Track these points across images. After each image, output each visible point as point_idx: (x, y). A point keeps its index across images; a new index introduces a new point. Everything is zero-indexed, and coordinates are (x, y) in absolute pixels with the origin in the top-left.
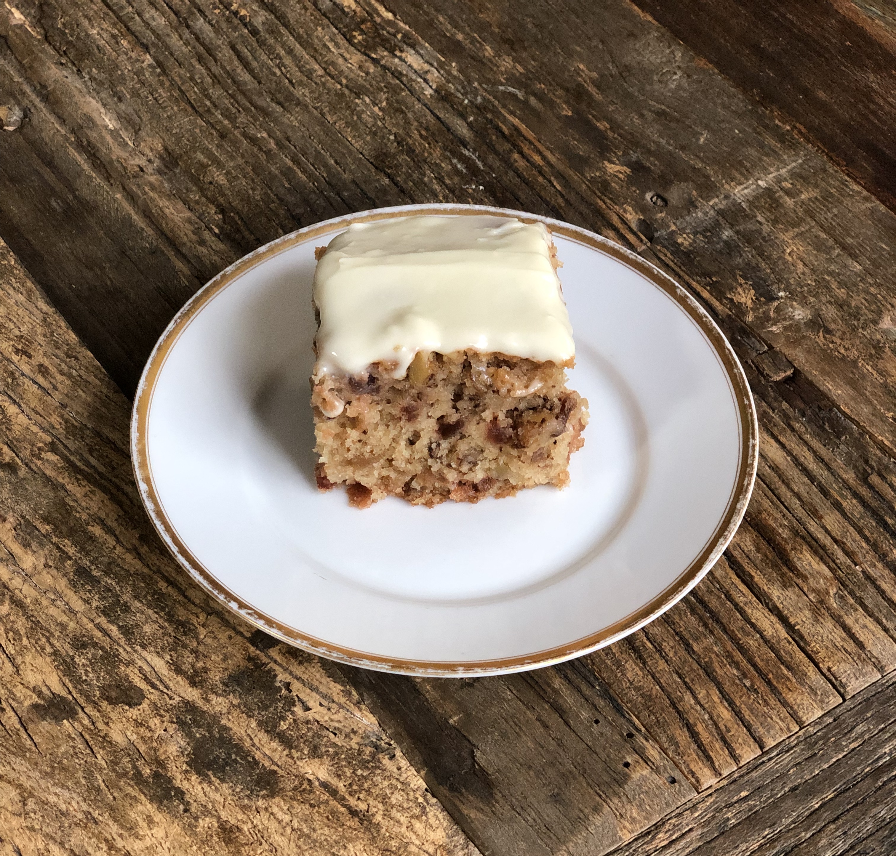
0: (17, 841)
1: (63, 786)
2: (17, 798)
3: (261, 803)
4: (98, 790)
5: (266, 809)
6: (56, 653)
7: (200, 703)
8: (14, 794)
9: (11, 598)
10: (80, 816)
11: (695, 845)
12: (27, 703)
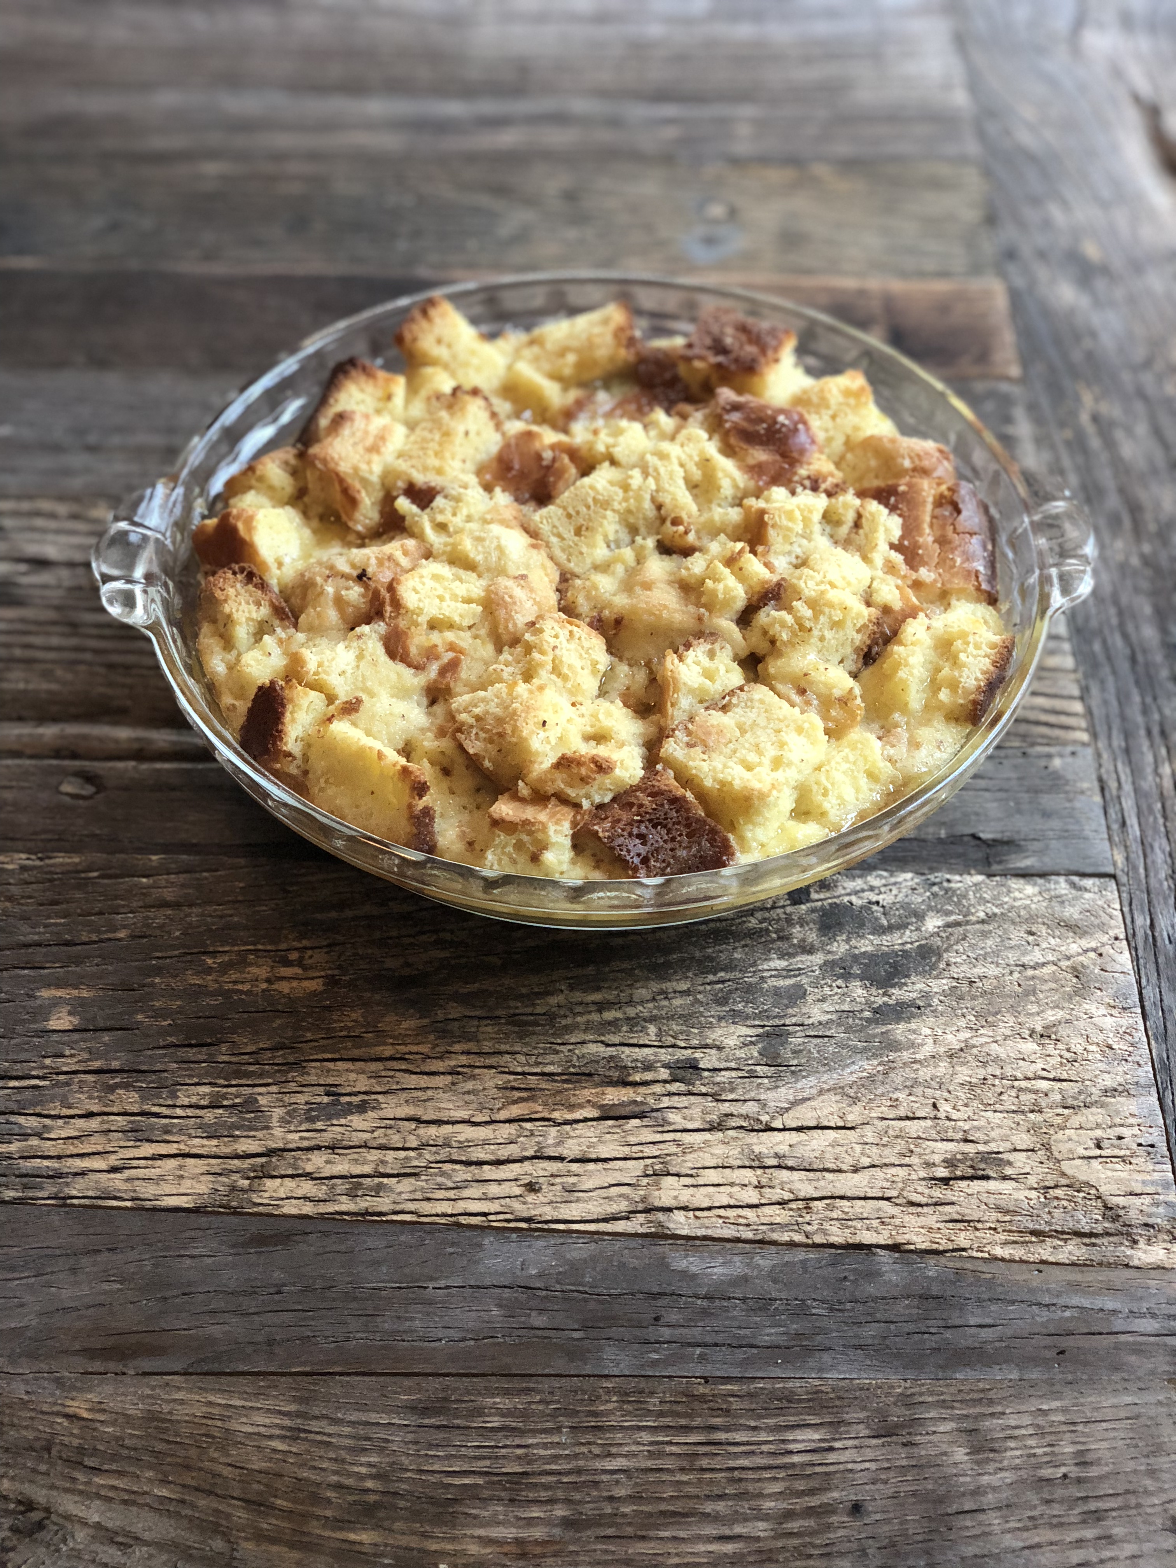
0: (874, 1115)
1: (847, 1066)
2: (838, 1097)
3: (942, 965)
4: (865, 1048)
5: (948, 965)
6: (720, 1019)
7: (830, 957)
8: (834, 1098)
9: (645, 1020)
10: (880, 1068)
11: (1128, 770)
12: (756, 1054)
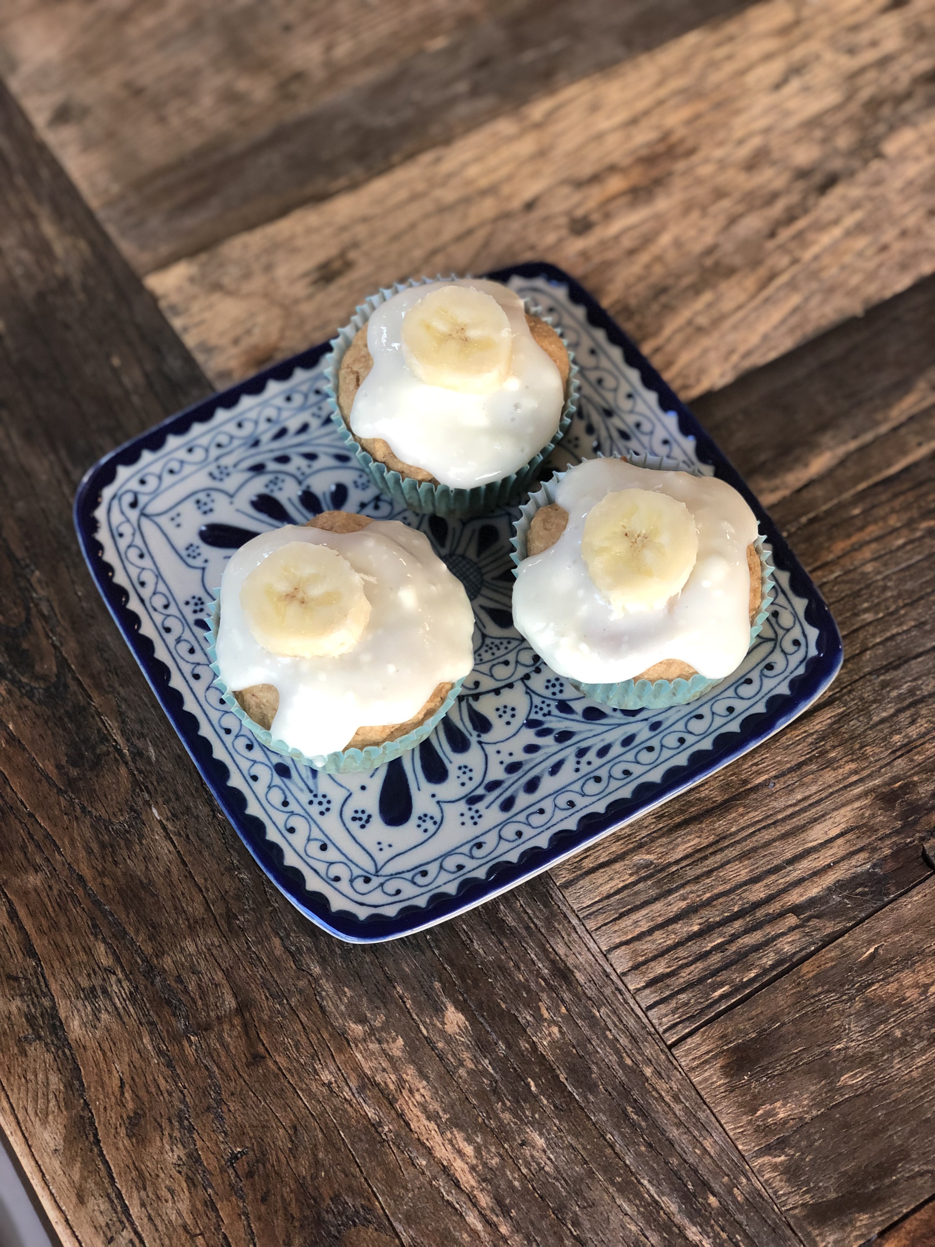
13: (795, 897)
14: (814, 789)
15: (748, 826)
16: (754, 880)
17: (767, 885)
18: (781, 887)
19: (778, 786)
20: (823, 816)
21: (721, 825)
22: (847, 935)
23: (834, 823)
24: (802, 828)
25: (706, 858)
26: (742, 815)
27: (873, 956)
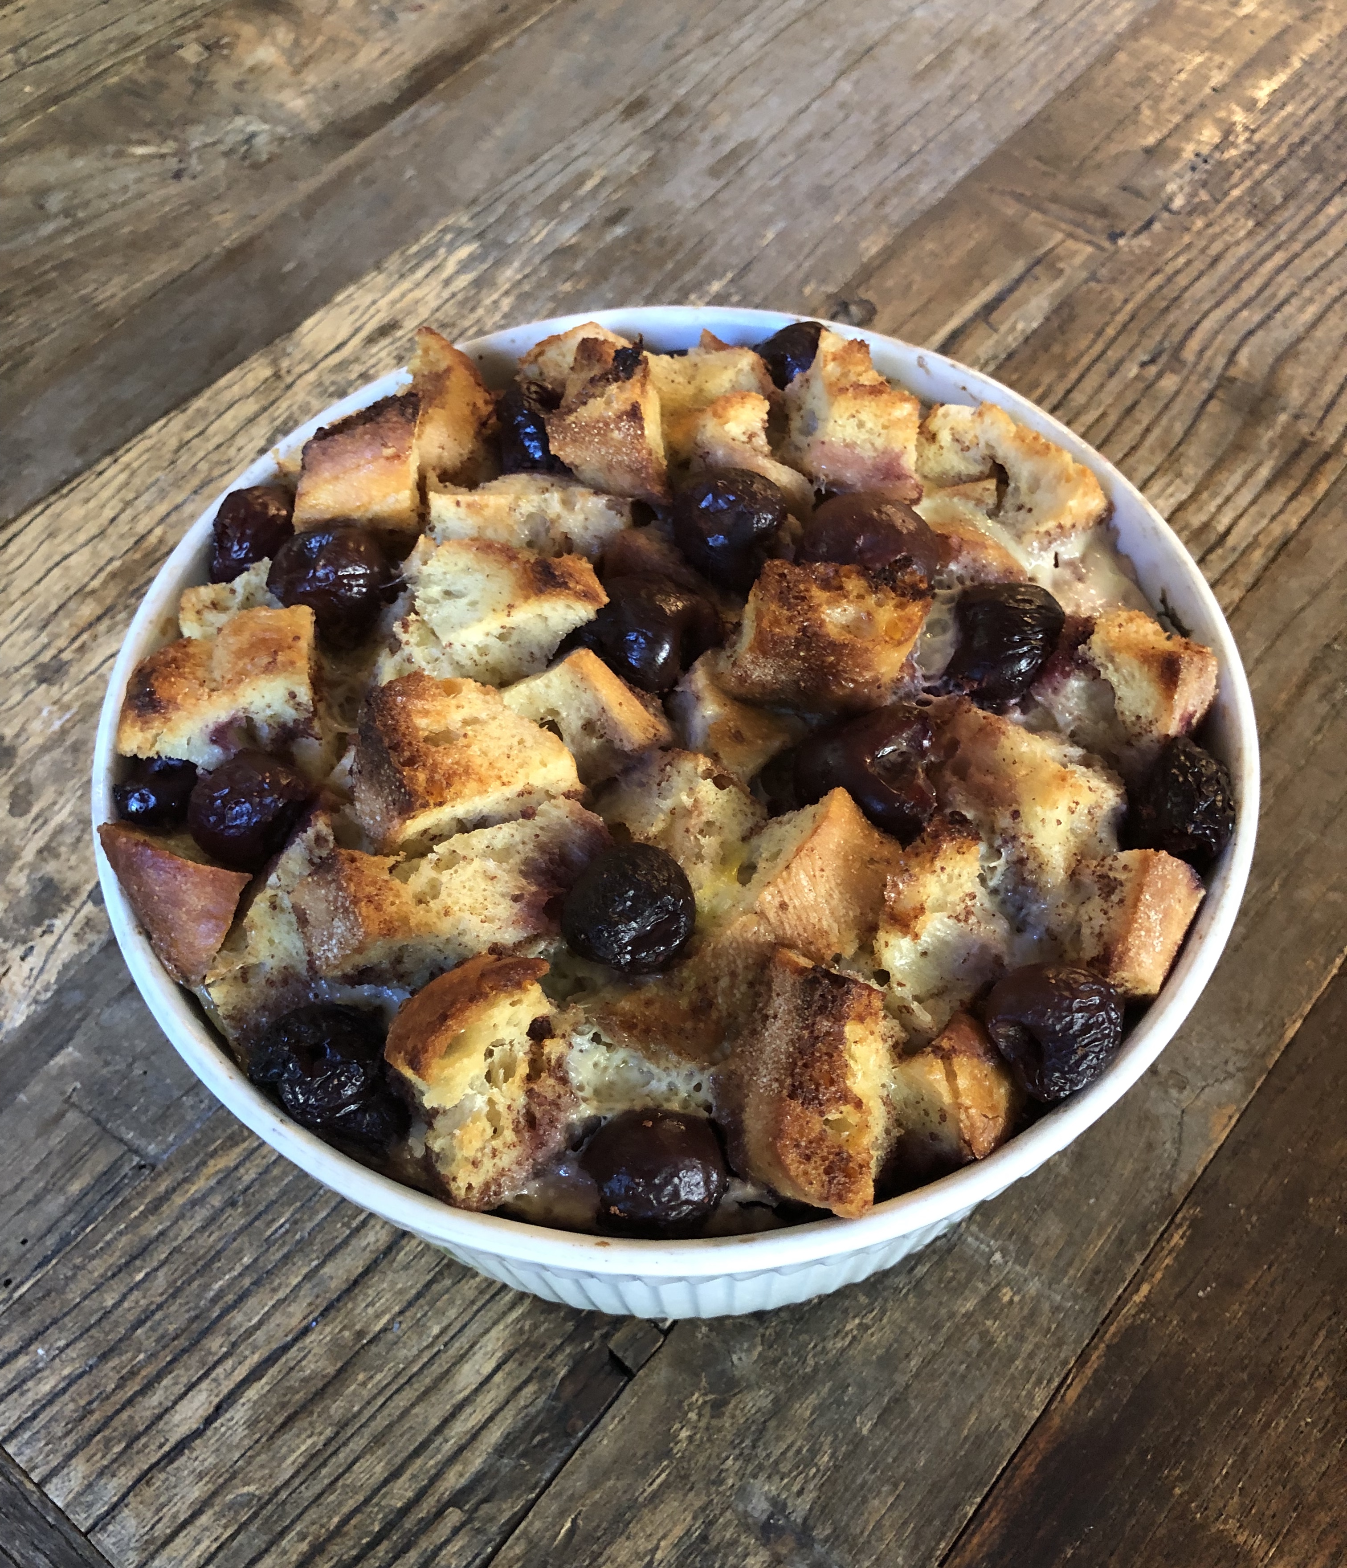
13: (453, 1480)
14: (452, 1313)
15: (374, 1398)
16: (395, 1475)
17: (414, 1477)
18: (433, 1471)
19: (404, 1326)
20: (471, 1347)
21: (337, 1408)
22: (531, 1514)
23: (485, 1354)
24: (446, 1375)
25: (324, 1464)
26: (364, 1384)
27: (571, 1532)
